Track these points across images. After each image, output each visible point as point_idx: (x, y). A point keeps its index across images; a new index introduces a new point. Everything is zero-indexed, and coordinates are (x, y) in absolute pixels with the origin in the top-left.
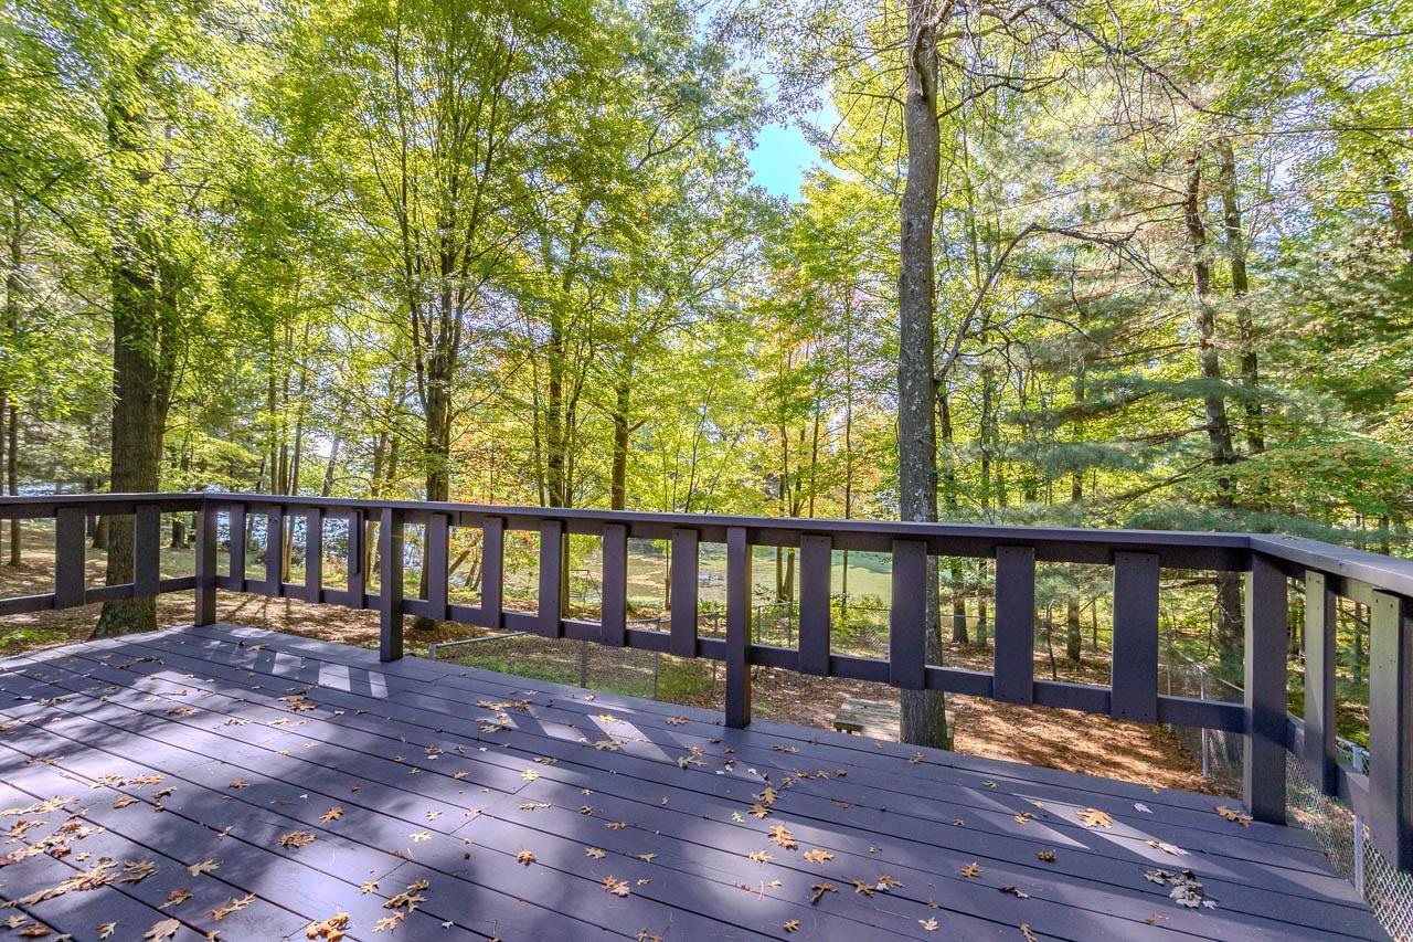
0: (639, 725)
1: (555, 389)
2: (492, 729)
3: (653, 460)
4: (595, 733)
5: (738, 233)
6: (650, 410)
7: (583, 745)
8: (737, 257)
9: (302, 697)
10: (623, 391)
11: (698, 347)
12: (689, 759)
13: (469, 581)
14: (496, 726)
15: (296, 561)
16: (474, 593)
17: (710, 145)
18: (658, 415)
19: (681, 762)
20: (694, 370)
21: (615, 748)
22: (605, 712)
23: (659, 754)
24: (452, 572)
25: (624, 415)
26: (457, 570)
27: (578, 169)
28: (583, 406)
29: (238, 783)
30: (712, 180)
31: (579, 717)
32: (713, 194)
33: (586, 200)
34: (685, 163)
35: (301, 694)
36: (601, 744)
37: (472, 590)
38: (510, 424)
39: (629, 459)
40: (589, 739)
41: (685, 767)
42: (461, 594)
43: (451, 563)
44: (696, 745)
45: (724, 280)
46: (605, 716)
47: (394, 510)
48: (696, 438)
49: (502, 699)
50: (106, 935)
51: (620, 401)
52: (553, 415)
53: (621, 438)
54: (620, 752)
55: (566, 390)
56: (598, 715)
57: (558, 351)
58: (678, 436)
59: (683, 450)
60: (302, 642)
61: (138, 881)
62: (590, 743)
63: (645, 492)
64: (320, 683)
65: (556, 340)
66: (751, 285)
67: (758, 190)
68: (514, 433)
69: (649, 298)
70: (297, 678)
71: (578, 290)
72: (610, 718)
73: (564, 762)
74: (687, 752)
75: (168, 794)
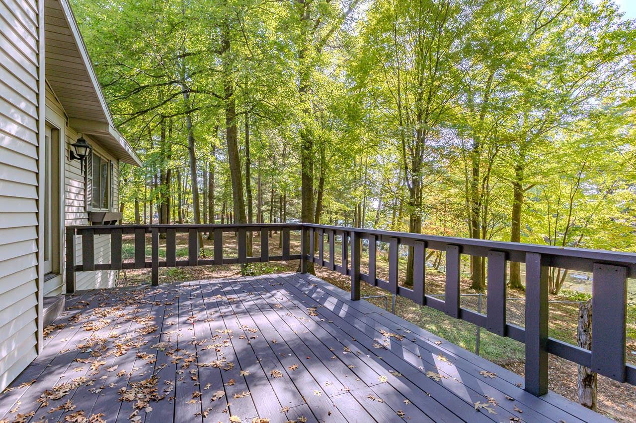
0: (460, 369)
1: (476, 172)
2: (378, 346)
3: (541, 207)
4: (430, 365)
5: (609, 57)
6: (538, 178)
7: (420, 371)
8: (608, 73)
9: (314, 310)
10: (519, 168)
11: (577, 137)
12: (484, 405)
13: (434, 265)
14: (381, 345)
15: (364, 250)
16: (436, 271)
17: (584, 8)
18: (544, 180)
19: (478, 405)
20: (570, 151)
21: (437, 379)
22: (443, 354)
23: (463, 393)
24: (427, 260)
25: (520, 182)
26: (429, 260)
27: (484, 52)
28: (493, 180)
29: (274, 341)
30: (586, 30)
31: (426, 352)
32: (588, 38)
33: (493, 67)
34: (563, 26)
35: (315, 308)
36: (431, 374)
37: (435, 269)
38: (454, 191)
39: (524, 206)
40: (425, 367)
41: (478, 410)
42: (430, 271)
43: (427, 256)
44: (493, 396)
45: (598, 90)
46: (442, 357)
47: (355, 232)
48: (573, 193)
49: (391, 331)
50: (206, 388)
51: (517, 175)
52: (474, 186)
53: (518, 196)
54: (439, 383)
55: (482, 172)
56: (438, 354)
57: (476, 152)
58: (559, 192)
59: (563, 200)
60: (328, 285)
61: (226, 370)
62: (424, 371)
63: (535, 225)
64: (324, 305)
65: (476, 146)
66: (622, 89)
67: (627, 24)
68: (456, 196)
69: (534, 113)
70: (318, 300)
71: (489, 118)
72: (444, 359)
73: (404, 378)
74: (485, 399)
75: (254, 338)
